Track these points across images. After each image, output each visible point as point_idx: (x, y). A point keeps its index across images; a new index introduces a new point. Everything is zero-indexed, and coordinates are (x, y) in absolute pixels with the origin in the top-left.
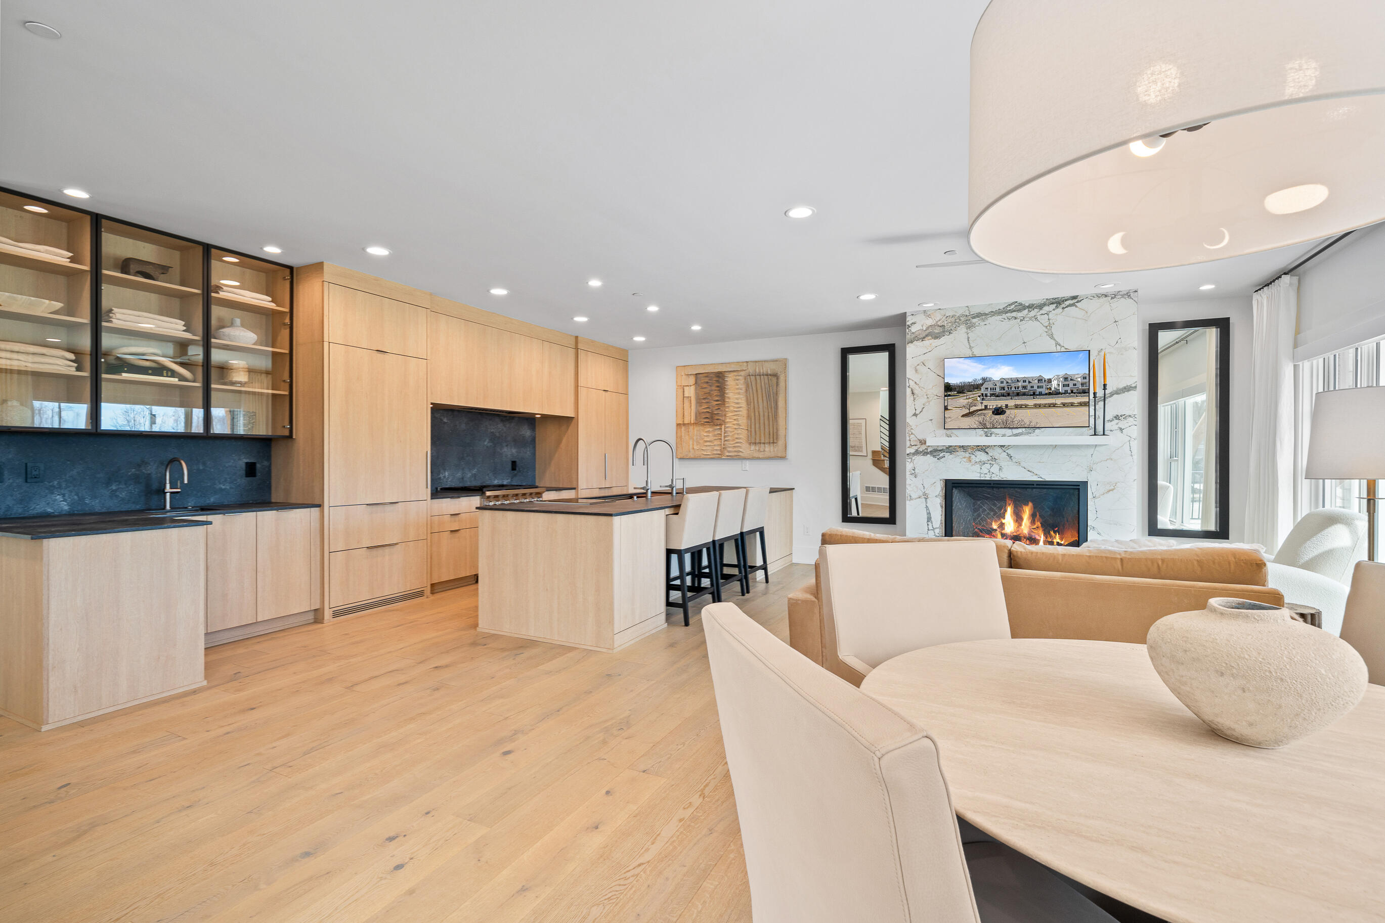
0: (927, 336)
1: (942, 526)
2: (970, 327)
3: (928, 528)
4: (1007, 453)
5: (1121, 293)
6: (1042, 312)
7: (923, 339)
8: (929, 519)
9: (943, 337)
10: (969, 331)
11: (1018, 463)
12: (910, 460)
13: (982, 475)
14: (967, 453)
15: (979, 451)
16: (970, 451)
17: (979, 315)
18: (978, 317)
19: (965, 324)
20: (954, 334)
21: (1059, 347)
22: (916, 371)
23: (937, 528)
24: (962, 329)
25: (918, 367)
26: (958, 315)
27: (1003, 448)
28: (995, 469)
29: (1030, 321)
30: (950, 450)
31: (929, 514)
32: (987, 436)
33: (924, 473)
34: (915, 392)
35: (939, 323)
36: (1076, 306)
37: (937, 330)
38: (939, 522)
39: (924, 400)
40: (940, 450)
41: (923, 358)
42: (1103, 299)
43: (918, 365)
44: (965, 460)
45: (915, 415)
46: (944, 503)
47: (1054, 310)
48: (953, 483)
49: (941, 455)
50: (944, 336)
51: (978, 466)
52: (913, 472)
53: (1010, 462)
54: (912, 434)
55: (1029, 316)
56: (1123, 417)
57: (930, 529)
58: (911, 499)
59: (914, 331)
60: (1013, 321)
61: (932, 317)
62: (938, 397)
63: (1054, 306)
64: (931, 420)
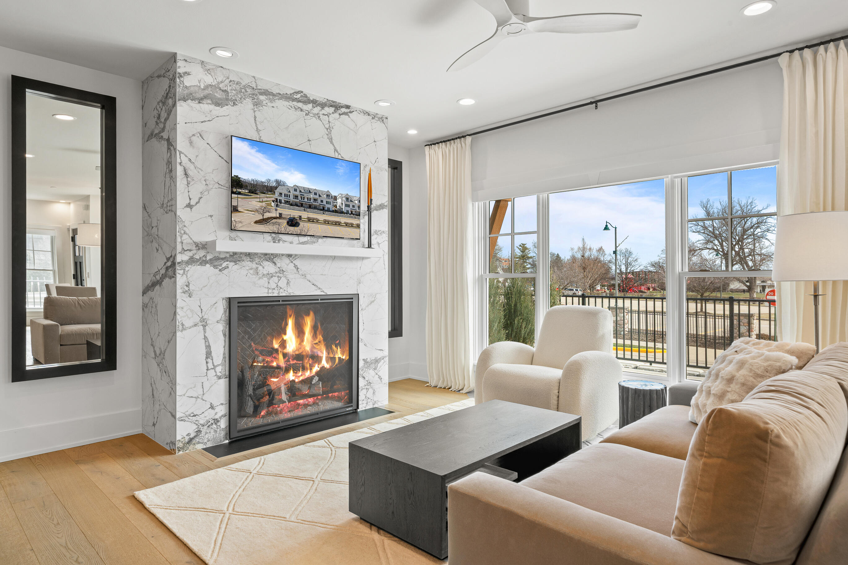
0: (205, 97)
1: (225, 361)
2: (258, 104)
3: (207, 367)
4: (294, 264)
5: (378, 116)
6: (323, 112)
7: (200, 101)
8: (209, 354)
9: (226, 107)
10: (256, 109)
11: (304, 276)
12: (181, 272)
13: (270, 291)
14: (254, 263)
15: (267, 260)
16: (257, 260)
17: (266, 93)
18: (266, 95)
19: (251, 98)
20: (239, 107)
21: (337, 154)
22: (191, 143)
23: (218, 365)
24: (248, 104)
25: (193, 138)
26: (244, 84)
27: (290, 258)
28: (283, 283)
29: (314, 118)
30: (235, 257)
31: (208, 347)
32: (274, 242)
33: (202, 289)
34: (190, 173)
35: (221, 86)
36: (349, 117)
37: (219, 95)
38: (221, 357)
39: (201, 187)
40: (222, 259)
41: (200, 127)
42: (367, 117)
43: (194, 135)
44: (251, 271)
45: (189, 206)
46: (227, 330)
47: (333, 113)
48: (239, 303)
49: (224, 265)
50: (227, 105)
51: (265, 279)
52: (187, 289)
53: (297, 274)
54: (185, 233)
55: (313, 112)
56: (380, 232)
57: (209, 368)
58: (184, 329)
59: (188, 85)
60: (299, 113)
61: (213, 74)
62: (220, 186)
63: (332, 109)
64: (211, 216)
